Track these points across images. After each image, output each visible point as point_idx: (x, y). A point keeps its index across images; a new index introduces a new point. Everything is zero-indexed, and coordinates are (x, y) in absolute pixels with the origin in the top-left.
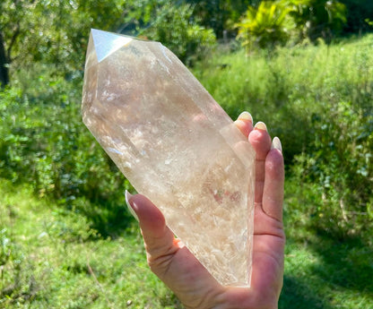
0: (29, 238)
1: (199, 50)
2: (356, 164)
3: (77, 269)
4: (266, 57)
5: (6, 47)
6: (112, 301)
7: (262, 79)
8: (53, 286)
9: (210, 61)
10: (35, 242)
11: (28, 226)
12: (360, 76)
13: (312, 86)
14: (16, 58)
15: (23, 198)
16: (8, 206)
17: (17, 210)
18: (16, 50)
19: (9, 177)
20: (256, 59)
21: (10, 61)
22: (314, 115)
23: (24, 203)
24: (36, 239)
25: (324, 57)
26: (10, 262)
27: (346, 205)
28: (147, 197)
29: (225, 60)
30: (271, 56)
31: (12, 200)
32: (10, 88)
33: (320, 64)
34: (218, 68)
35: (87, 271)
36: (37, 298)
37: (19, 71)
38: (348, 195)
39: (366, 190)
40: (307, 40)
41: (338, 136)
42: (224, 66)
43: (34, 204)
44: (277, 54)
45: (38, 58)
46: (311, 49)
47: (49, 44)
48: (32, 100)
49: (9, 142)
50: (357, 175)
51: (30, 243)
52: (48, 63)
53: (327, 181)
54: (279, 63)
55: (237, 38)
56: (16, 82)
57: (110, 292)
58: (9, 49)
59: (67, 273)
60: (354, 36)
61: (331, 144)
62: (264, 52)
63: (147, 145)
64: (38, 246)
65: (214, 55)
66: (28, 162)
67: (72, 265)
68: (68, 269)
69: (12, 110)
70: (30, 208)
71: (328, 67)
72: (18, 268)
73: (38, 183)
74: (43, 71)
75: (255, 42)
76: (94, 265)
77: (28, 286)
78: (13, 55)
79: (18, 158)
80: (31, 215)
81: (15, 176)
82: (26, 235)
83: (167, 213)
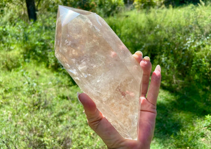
0: (44, 84)
1: (116, 9)
2: (181, 60)
3: (63, 98)
4: (146, 13)
5: (36, 4)
6: (77, 111)
7: (143, 22)
8: (54, 104)
9: (121, 14)
10: (47, 86)
11: (44, 79)
12: (186, 22)
13: (165, 26)
14: (40, 10)
15: (42, 68)
16: (36, 71)
17: (40, 73)
18: (40, 6)
19: (37, 59)
20: (141, 13)
21: (38, 11)
22: (165, 38)
23: (42, 70)
24: (47, 85)
25: (171, 13)
26: (37, 93)
27: (176, 77)
28: (87, 94)
29: (128, 13)
30: (148, 12)
31: (38, 69)
32: (37, 22)
33: (169, 17)
34: (124, 17)
35: (67, 98)
36: (47, 108)
37: (41, 15)
38: (176, 73)
39: (185, 71)
40: (163, 6)
41: (174, 48)
42: (127, 16)
43: (46, 70)
44: (150, 12)
45: (49, 10)
46: (165, 10)
47: (54, 4)
48: (46, 28)
49: (37, 45)
50: (181, 65)
51: (45, 86)
52: (53, 12)
53: (168, 67)
54: (151, 16)
55: (133, 4)
56: (40, 19)
57: (77, 107)
58: (37, 6)
59: (59, 99)
60: (184, 5)
61: (171, 51)
62: (145, 10)
63: (88, 68)
64: (48, 88)
65: (123, 11)
66: (44, 53)
67: (61, 95)
68: (60, 97)
69: (38, 31)
70: (45, 72)
71: (173, 18)
72: (40, 96)
73: (48, 62)
74: (51, 16)
75: (141, 6)
76: (70, 96)
77: (44, 103)
78: (39, 8)
79: (40, 52)
80: (45, 75)
81: (39, 59)
82: (44, 83)
83: (97, 102)
